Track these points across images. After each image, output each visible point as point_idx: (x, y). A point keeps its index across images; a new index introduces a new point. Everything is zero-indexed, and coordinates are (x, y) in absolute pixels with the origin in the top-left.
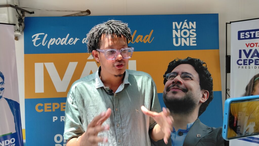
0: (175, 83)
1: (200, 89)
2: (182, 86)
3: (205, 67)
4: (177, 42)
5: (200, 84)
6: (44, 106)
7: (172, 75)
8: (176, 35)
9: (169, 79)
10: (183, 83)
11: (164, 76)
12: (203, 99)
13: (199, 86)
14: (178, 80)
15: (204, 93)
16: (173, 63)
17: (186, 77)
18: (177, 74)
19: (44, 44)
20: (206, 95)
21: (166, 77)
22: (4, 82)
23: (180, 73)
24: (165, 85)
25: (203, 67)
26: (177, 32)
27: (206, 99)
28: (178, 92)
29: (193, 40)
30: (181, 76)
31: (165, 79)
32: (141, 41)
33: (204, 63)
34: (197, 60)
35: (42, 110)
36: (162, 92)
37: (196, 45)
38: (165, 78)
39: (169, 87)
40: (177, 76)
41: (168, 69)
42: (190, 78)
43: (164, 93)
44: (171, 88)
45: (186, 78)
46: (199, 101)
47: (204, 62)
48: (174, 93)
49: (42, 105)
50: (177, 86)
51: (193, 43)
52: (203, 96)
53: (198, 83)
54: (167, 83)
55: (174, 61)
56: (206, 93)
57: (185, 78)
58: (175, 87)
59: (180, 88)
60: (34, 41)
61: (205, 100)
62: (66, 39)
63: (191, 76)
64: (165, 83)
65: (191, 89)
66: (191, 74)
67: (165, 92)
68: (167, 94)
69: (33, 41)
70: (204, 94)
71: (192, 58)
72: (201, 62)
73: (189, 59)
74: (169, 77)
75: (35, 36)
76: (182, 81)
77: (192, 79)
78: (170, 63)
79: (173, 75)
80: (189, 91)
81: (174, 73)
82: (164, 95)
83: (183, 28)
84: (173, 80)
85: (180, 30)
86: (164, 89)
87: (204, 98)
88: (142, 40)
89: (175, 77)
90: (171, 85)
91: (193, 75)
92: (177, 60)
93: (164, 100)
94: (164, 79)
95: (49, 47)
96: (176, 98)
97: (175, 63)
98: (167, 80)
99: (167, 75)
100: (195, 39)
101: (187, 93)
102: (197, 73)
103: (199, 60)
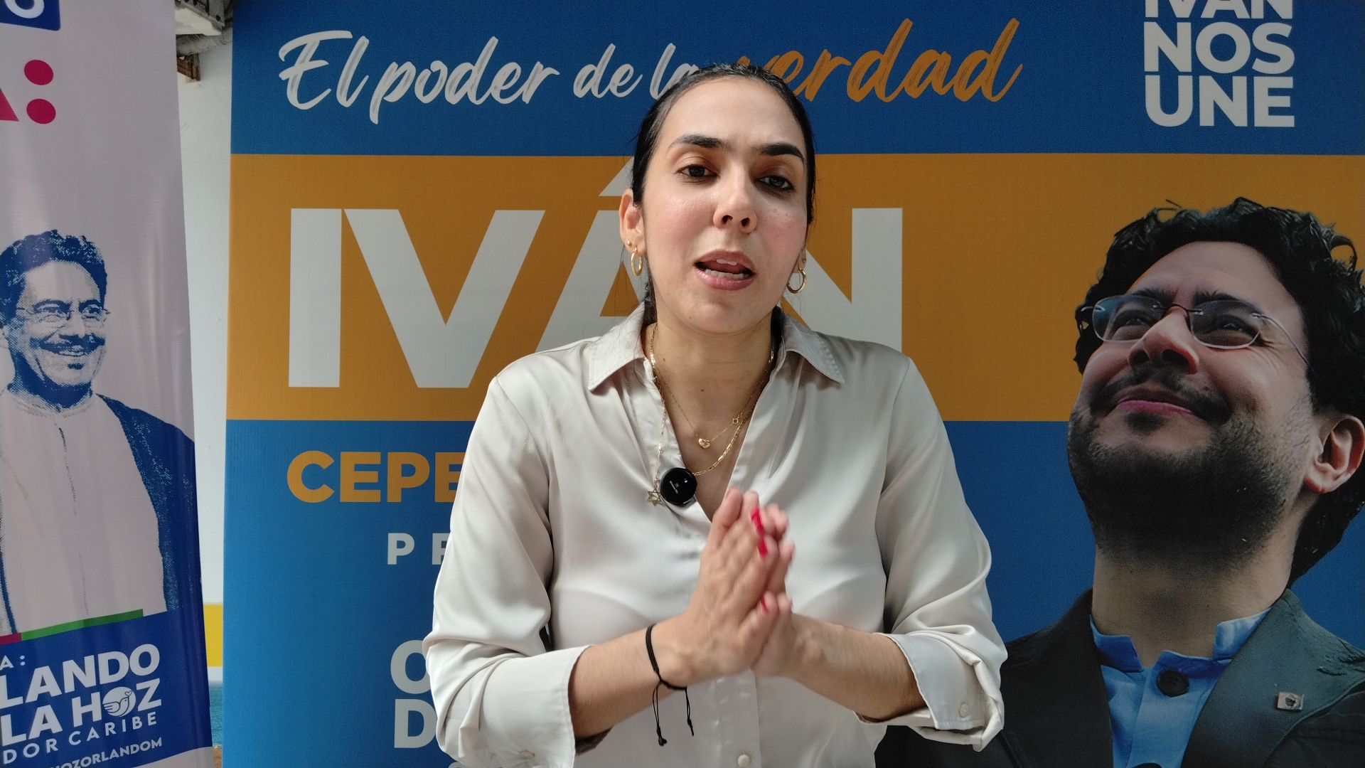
0: (1150, 362)
1: (1307, 408)
2: (1194, 383)
3: (1348, 265)
4: (1169, 104)
5: (1310, 376)
6: (336, 467)
7: (1129, 307)
8: (1162, 57)
9: (1110, 337)
10: (1201, 360)
11: (1081, 316)
12: (1324, 472)
13: (1302, 386)
14: (1172, 345)
15: (1335, 430)
16: (1143, 232)
17: (1222, 326)
18: (1163, 302)
19: (348, 98)
20: (1344, 445)
21: (1089, 321)
22: (101, 304)
23: (1184, 299)
24: (1082, 370)
25: (1337, 267)
26: (1173, 37)
27: (1349, 470)
28: (1163, 416)
29: (1273, 92)
30: (1188, 320)
31: (1082, 332)
32: (942, 91)
33: (1342, 241)
34: (1298, 219)
35: (324, 493)
36: (1065, 417)
37: (1288, 121)
38: (1085, 325)
39: (1111, 382)
40: (1163, 317)
41: (1105, 271)
42: (1251, 331)
43: (1077, 423)
44: (1120, 393)
45: (1219, 333)
46: (1301, 478)
47: (1338, 232)
48: (1143, 423)
49: (324, 460)
50: (1165, 381)
51: (1273, 111)
52: (1330, 454)
53: (1300, 369)
54: (1099, 359)
55: (1149, 217)
56: (1350, 435)
57: (1215, 329)
58: (1149, 385)
59: (1178, 395)
60: (292, 75)
61: (1337, 478)
62: (478, 69)
63: (1253, 320)
64: (1082, 359)
65: (1252, 405)
66: (1252, 309)
67: (1086, 414)
68: (1093, 426)
69: (283, 75)
70: (1337, 441)
71: (1266, 203)
72: (1324, 230)
73: (1243, 213)
74: (1113, 318)
75: (300, 49)
76: (1196, 351)
77: (1260, 343)
78: (1119, 235)
79: (1137, 311)
80: (1242, 416)
81: (1147, 295)
82: (1074, 435)
83: (1212, 16)
84: (1137, 344)
85: (1188, 25)
86: (1079, 395)
87: (1335, 467)
88: (945, 83)
89: (1151, 323)
90: (1125, 374)
91: (1267, 313)
92: (1164, 217)
93: (1074, 464)
94: (1077, 335)
95: (374, 117)
96: (1149, 458)
97: (1149, 234)
98: (1101, 343)
99: (1100, 307)
100: (1288, 83)
101: (1227, 427)
102: (1292, 301)
103: (1306, 218)
